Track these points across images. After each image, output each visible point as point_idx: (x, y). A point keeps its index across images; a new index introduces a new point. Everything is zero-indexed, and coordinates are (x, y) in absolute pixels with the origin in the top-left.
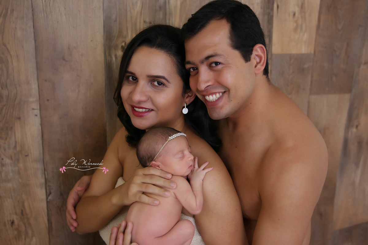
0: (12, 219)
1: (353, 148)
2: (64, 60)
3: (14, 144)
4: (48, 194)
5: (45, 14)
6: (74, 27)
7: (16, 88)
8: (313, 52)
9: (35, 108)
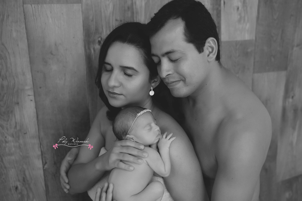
0: (16, 185)
1: (290, 115)
2: (52, 54)
3: (14, 125)
4: (44, 164)
5: (35, 18)
6: (59, 27)
7: (14, 79)
8: (254, 38)
9: (30, 95)
